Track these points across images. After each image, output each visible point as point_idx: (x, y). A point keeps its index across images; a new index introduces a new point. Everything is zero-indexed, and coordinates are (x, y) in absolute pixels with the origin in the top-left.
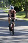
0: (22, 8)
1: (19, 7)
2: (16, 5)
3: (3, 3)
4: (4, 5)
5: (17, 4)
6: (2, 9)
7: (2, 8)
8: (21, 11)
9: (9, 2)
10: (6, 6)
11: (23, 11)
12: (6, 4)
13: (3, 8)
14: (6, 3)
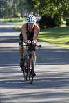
0: (62, 20)
1: (53, 17)
2: (47, 11)
3: (13, 7)
4: (14, 12)
5: (48, 8)
6: (10, 21)
7: (9, 19)
8: (58, 26)
9: (29, 3)
10: (21, 13)
11: (64, 26)
12: (21, 9)
13: (13, 19)
14: (19, 6)
